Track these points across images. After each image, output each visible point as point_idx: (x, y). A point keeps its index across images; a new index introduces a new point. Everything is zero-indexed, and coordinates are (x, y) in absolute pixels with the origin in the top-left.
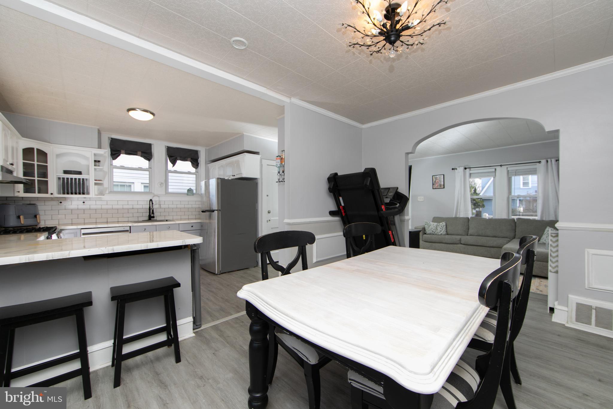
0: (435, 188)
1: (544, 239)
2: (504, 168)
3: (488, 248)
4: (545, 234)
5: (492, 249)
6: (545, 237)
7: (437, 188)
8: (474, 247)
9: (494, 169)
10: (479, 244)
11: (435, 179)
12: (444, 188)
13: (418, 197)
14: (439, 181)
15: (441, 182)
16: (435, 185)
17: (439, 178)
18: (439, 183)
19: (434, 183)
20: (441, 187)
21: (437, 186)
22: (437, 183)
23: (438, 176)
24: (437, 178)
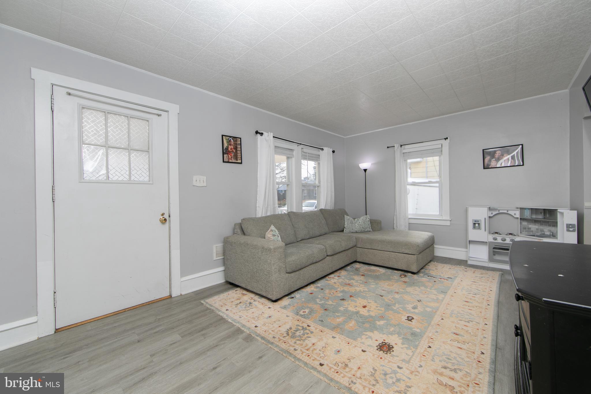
0: (227, 160)
7: (230, 161)
12: (241, 163)
13: (195, 177)
14: (234, 148)
15: (236, 150)
16: (228, 157)
17: (233, 143)
18: (233, 151)
19: (225, 151)
20: (237, 160)
21: (231, 157)
22: (231, 152)
23: (231, 139)
24: (230, 142)
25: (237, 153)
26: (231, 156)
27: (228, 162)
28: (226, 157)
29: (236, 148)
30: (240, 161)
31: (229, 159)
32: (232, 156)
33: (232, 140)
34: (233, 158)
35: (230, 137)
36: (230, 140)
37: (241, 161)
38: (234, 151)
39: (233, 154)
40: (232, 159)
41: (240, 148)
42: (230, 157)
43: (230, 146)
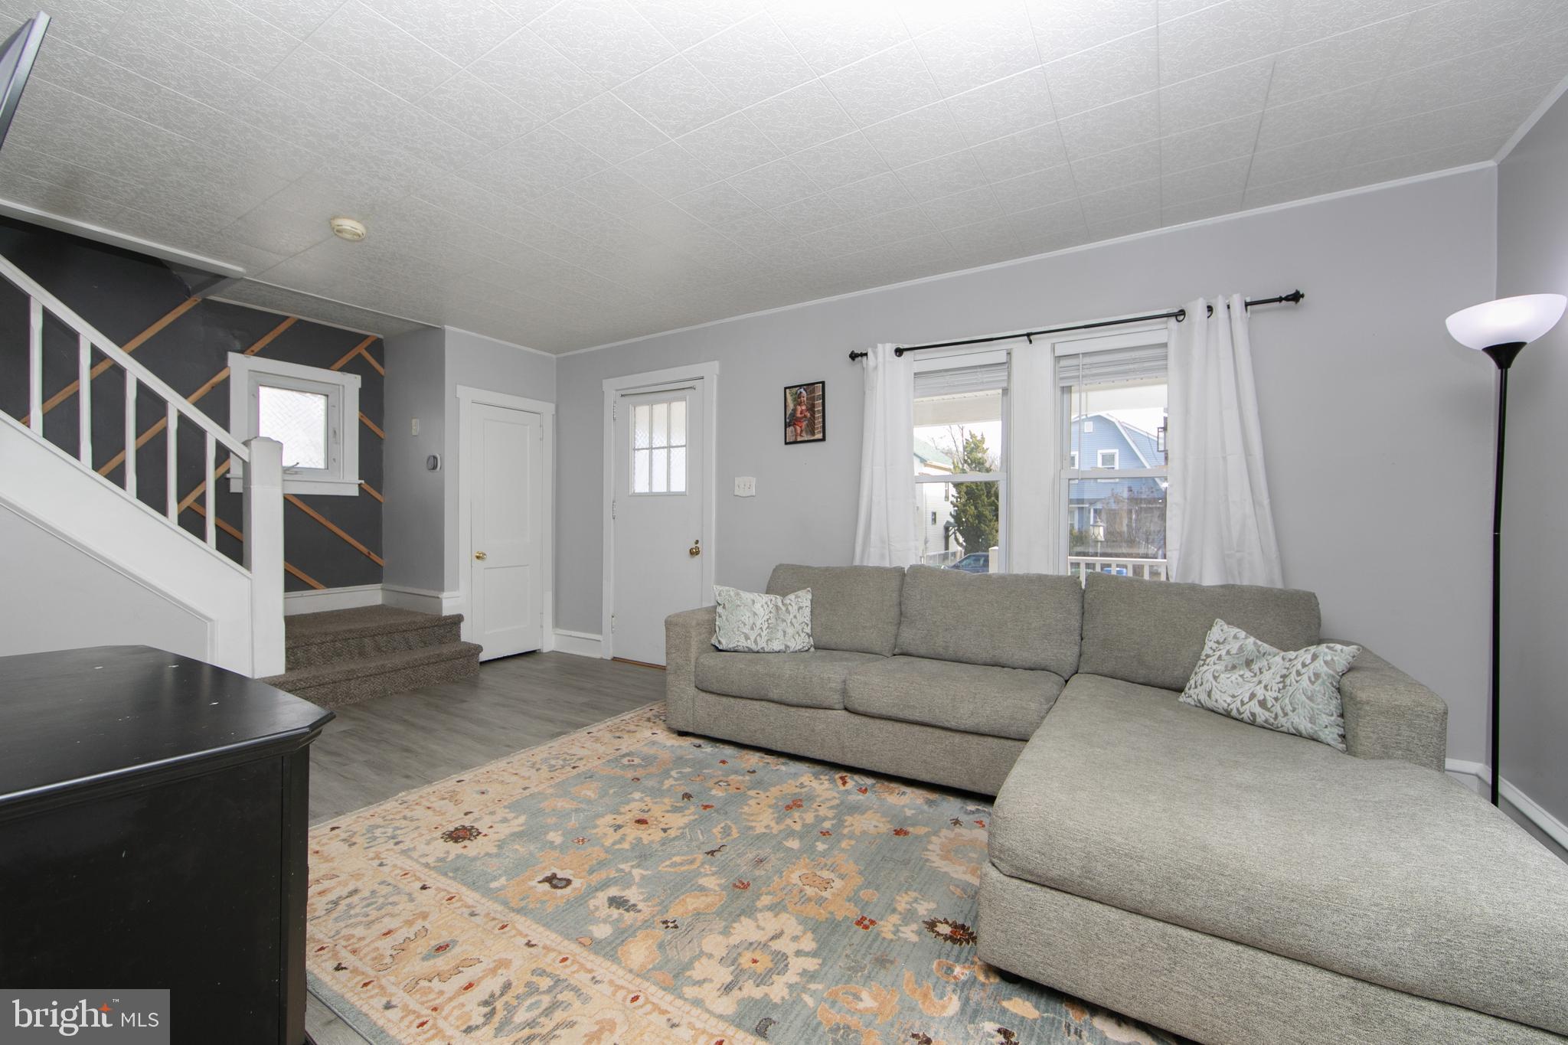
0: (792, 439)
1: (1207, 686)
2: (1042, 344)
3: (957, 738)
4: (1208, 656)
5: (974, 740)
6: (1209, 676)
7: (799, 439)
8: (898, 726)
9: (1005, 353)
10: (916, 716)
11: (795, 400)
12: (823, 439)
13: (737, 480)
14: (808, 410)
15: (813, 415)
16: (796, 430)
17: (805, 399)
18: (805, 416)
19: (791, 421)
20: (813, 434)
21: (801, 431)
22: (801, 418)
23: (802, 390)
24: (800, 398)
25: (814, 417)
26: (801, 427)
27: (795, 442)
28: (792, 432)
29: (811, 408)
30: (819, 436)
31: (796, 436)
32: (803, 427)
33: (804, 392)
34: (804, 432)
35: (800, 386)
36: (801, 392)
37: (822, 434)
38: (808, 415)
39: (804, 424)
40: (804, 434)
41: (821, 405)
42: (799, 432)
43: (799, 407)
